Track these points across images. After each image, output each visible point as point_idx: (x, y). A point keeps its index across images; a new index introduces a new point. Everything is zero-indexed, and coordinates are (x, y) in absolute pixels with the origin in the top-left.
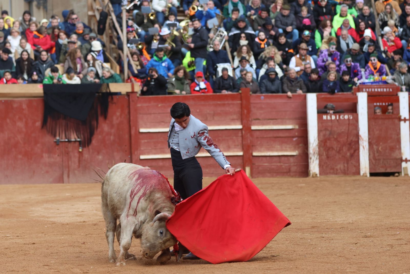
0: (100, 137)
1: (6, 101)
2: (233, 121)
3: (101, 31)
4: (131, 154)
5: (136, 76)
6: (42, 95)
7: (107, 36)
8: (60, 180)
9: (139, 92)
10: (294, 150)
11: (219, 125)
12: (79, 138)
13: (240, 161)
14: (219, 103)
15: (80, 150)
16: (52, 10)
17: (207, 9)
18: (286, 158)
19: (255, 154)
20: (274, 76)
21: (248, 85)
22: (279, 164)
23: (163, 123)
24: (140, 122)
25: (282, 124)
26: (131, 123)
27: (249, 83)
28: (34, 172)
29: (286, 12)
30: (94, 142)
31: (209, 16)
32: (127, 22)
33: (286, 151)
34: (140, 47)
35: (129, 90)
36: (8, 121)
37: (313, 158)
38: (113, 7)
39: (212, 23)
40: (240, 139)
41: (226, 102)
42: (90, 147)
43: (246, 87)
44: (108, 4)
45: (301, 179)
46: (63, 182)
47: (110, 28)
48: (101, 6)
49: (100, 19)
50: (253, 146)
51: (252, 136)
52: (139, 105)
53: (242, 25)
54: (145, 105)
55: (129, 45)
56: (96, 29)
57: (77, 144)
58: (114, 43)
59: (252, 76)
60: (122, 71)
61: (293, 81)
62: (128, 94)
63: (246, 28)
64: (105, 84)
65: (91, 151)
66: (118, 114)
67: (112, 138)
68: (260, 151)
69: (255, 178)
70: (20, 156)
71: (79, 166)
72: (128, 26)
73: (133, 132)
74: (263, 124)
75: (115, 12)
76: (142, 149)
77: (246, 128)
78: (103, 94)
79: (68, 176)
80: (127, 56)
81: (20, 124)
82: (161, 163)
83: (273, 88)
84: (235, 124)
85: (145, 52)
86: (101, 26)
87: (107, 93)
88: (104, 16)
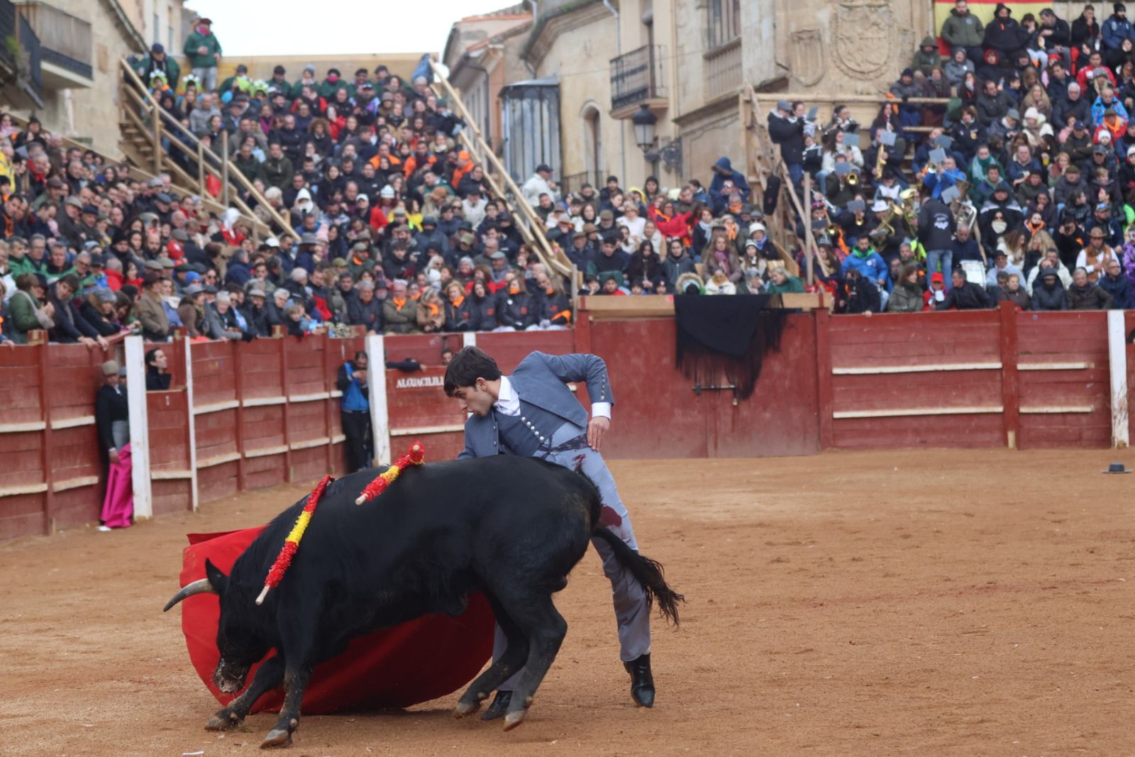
0: (767, 382)
1: (614, 324)
2: (986, 356)
3: (769, 208)
4: (818, 410)
5: (825, 281)
6: (674, 313)
7: (779, 216)
8: (702, 452)
9: (832, 309)
10: (1087, 404)
11: (963, 362)
12: (731, 383)
13: (998, 422)
14: (963, 325)
15: (735, 403)
16: (691, 174)
17: (943, 171)
18: (1074, 417)
19: (1023, 410)
20: (1052, 282)
21: (1012, 297)
22: (1063, 427)
23: (871, 360)
24: (834, 358)
25: (1068, 360)
26: (819, 359)
27: (1013, 292)
28: (659, 439)
29: (1073, 177)
30: (758, 390)
31: (947, 183)
32: (812, 194)
33: (1075, 404)
34: (832, 232)
35: (816, 304)
36: (617, 355)
37: (1119, 417)
38: (789, 168)
39: (950, 194)
40: (998, 385)
41: (975, 325)
42: (752, 399)
43: (1008, 299)
44: (780, 165)
45: (1100, 452)
46: (707, 456)
47: (784, 204)
48: (768, 167)
49: (768, 188)
50: (1019, 397)
51: (1017, 379)
52: (832, 330)
53: (1001, 196)
54: (841, 329)
55: (815, 230)
56: (761, 204)
57: (729, 394)
58: (791, 228)
59: (1019, 281)
60: (803, 273)
61: (1083, 292)
62: (814, 311)
63: (1007, 201)
64: (776, 295)
65: (752, 404)
66: (797, 344)
67: (787, 383)
68: (1032, 405)
69: (1024, 449)
70: (636, 414)
71: (733, 430)
72: (813, 200)
73: (821, 374)
74: (1037, 361)
75: (792, 177)
76: (837, 400)
77: (1009, 367)
78: (773, 310)
79: (716, 446)
80: (812, 248)
81: (637, 361)
82: (868, 426)
83: (1052, 301)
84: (990, 361)
85: (841, 242)
86: (770, 201)
87: (779, 309)
88: (775, 183)
